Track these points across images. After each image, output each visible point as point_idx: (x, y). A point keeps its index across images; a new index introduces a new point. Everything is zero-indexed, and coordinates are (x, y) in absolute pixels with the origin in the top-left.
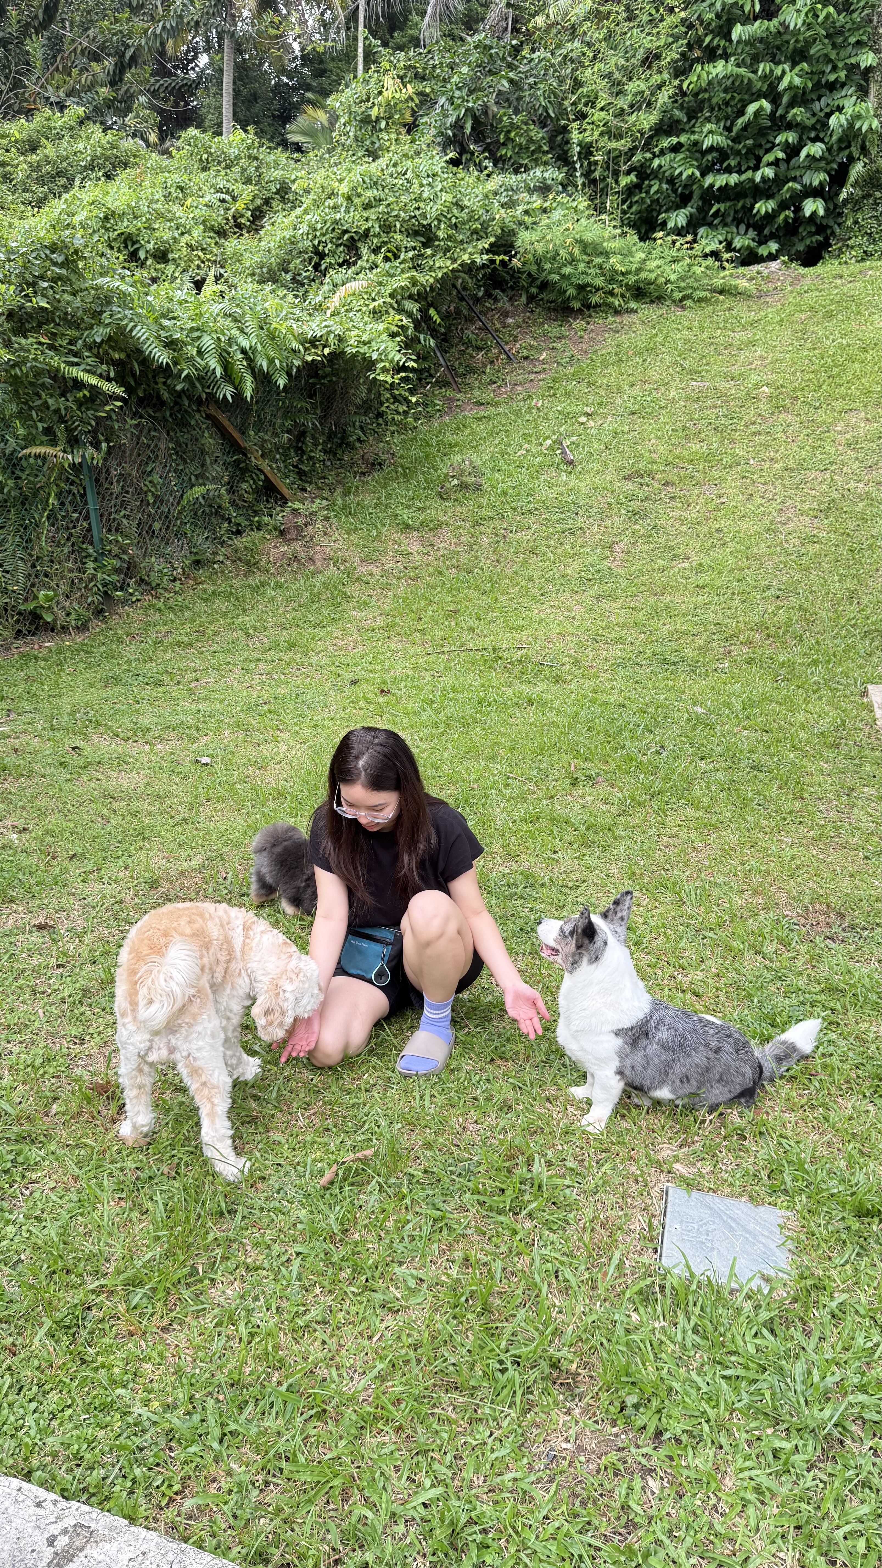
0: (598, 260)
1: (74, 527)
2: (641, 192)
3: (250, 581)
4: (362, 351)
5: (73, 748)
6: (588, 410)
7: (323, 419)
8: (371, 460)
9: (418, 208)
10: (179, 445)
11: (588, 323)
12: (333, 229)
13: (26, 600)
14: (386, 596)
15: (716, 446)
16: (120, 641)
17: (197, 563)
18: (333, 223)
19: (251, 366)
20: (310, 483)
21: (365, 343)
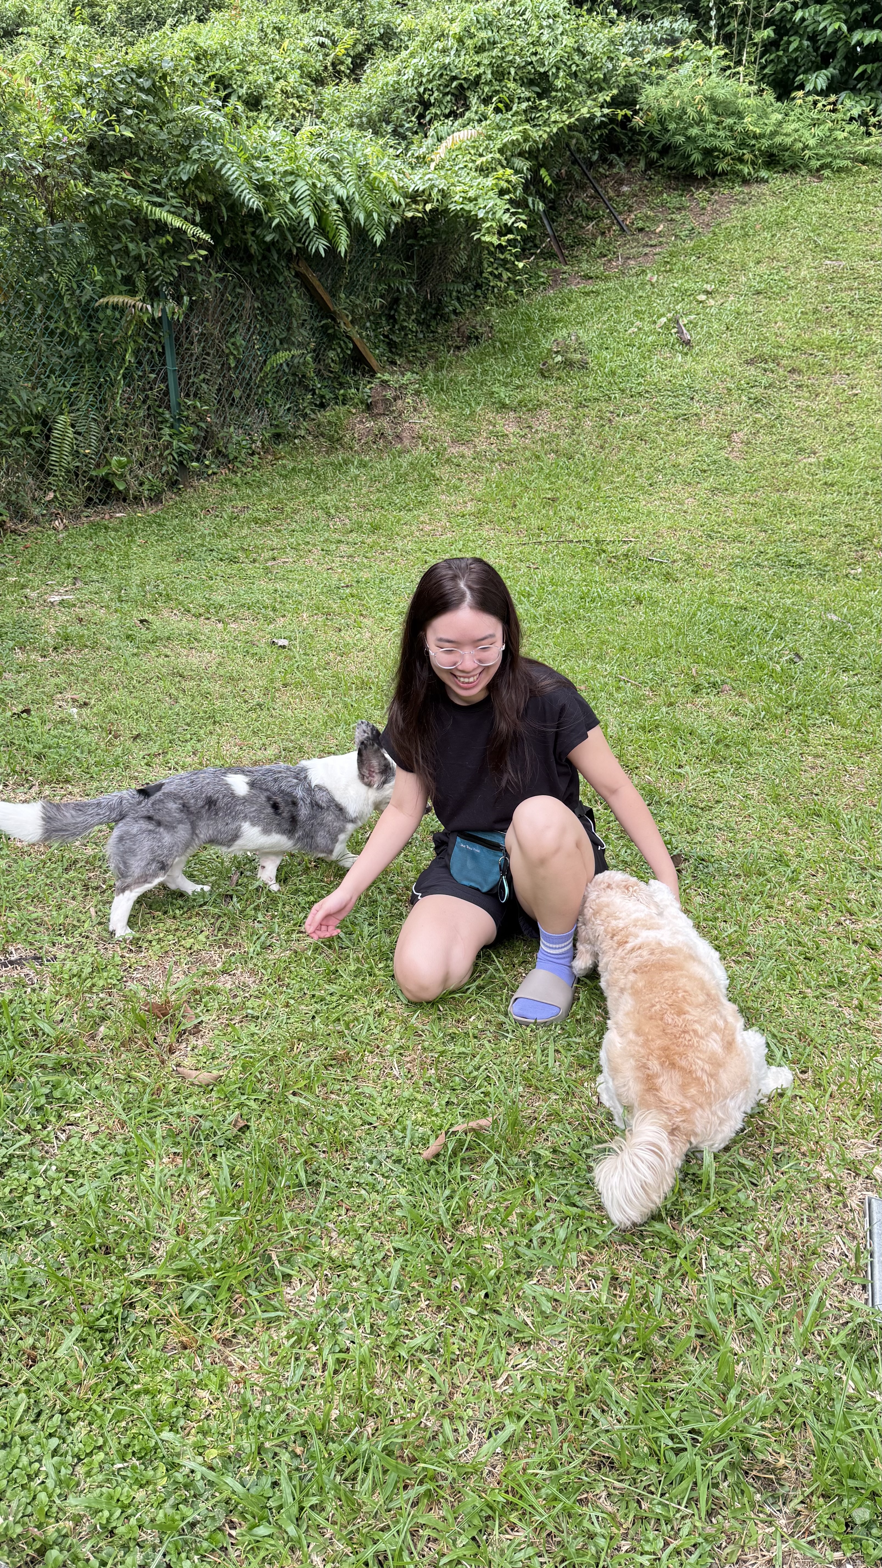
0: (730, 121)
1: (151, 389)
2: (778, 50)
3: (332, 458)
4: (467, 208)
5: (142, 621)
6: (708, 287)
7: (419, 285)
8: (467, 333)
9: (536, 54)
10: (264, 303)
11: (712, 193)
12: (441, 75)
13: (98, 466)
14: (477, 481)
15: (849, 331)
16: (194, 515)
17: (277, 436)
18: (441, 68)
19: (347, 220)
20: (401, 356)
21: (470, 200)
